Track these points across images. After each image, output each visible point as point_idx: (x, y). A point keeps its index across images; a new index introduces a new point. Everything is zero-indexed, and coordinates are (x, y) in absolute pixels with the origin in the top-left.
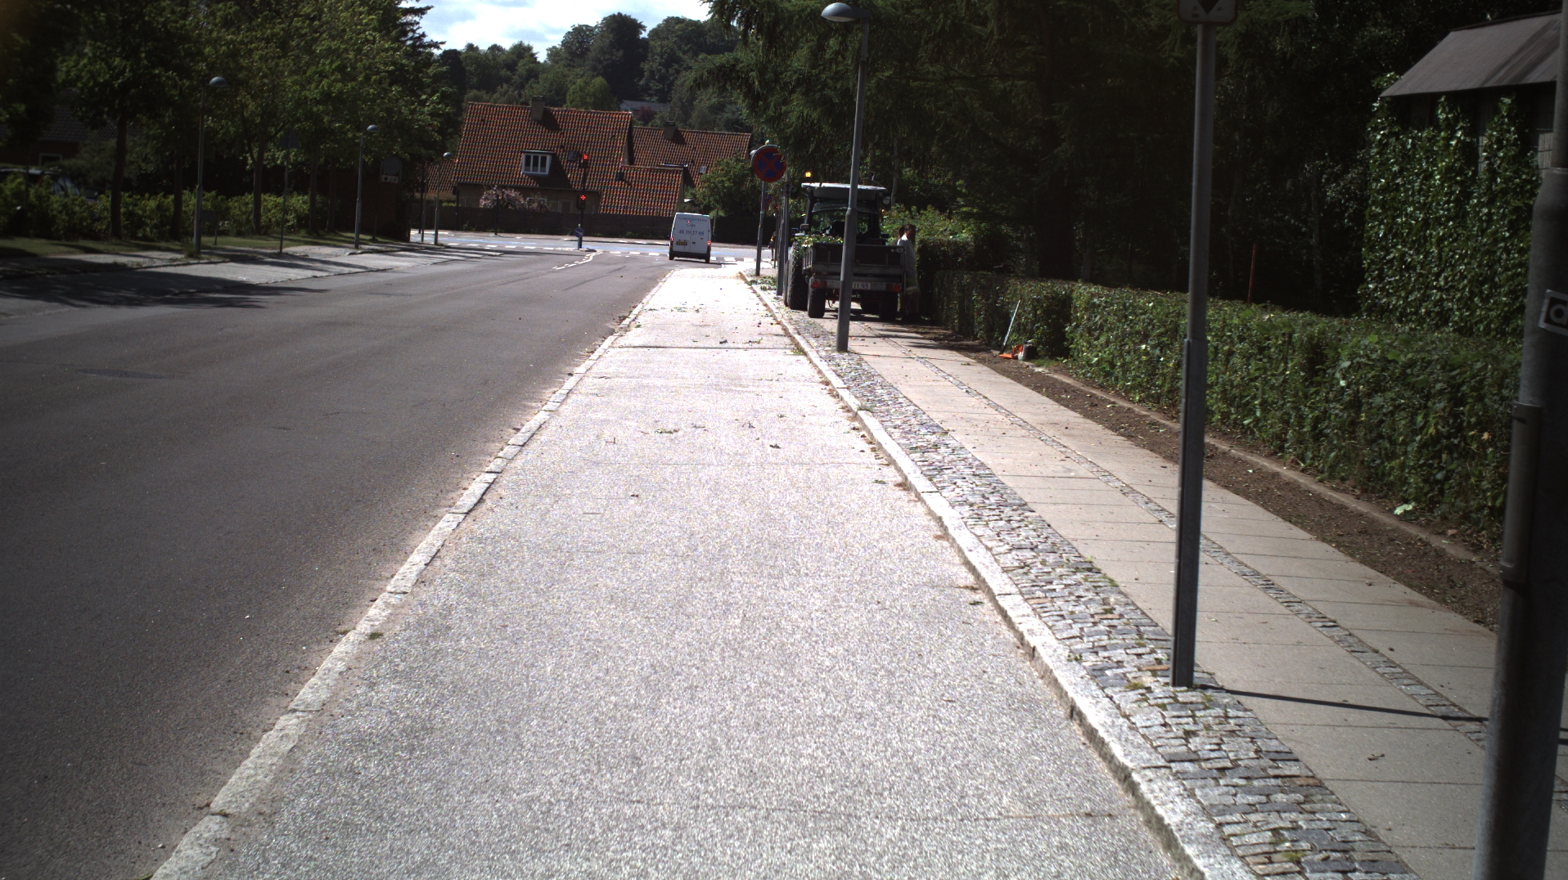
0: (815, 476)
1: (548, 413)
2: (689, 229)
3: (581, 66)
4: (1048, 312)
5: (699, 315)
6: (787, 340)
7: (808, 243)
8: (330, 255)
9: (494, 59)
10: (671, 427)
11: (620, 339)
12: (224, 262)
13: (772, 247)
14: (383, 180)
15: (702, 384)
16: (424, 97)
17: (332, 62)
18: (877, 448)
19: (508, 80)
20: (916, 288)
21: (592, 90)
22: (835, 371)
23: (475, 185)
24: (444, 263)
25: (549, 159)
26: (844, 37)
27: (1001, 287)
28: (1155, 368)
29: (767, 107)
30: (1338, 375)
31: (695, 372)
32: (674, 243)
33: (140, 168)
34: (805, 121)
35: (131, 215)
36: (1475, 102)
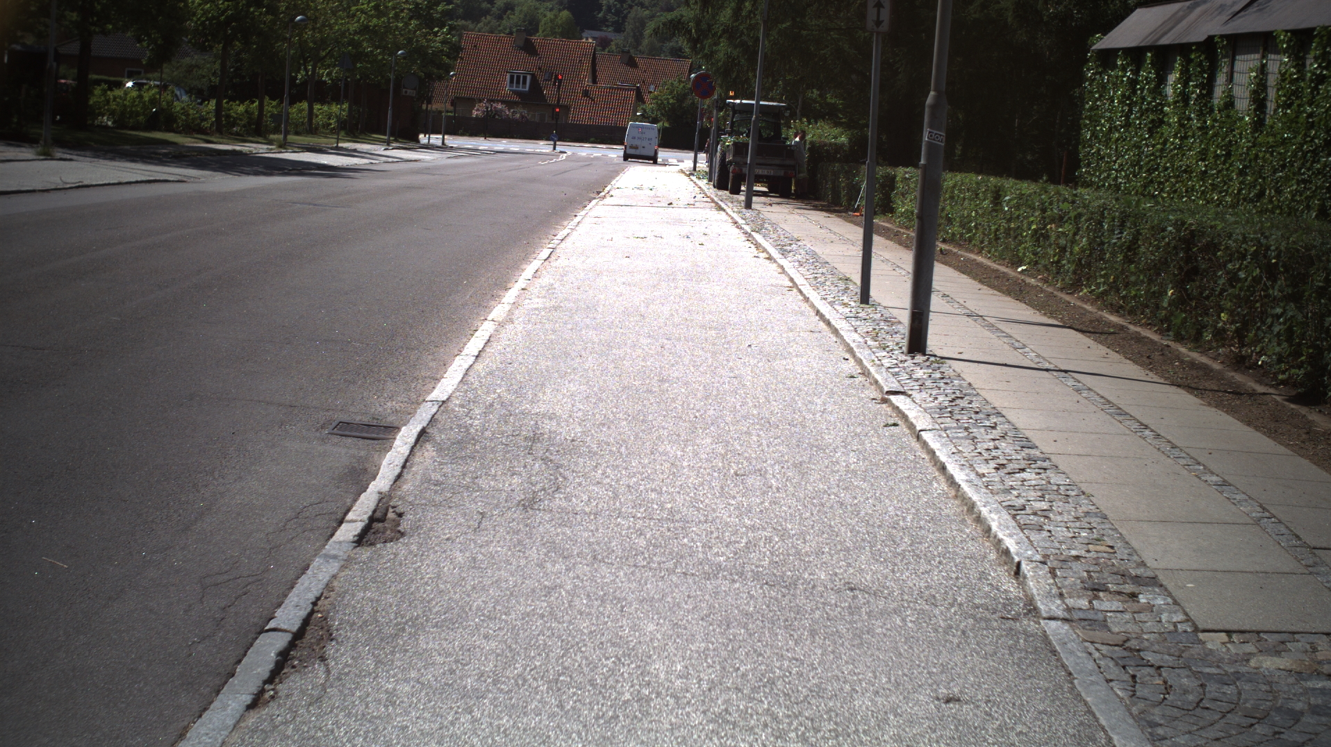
0: (722, 254)
2: (640, 135)
3: (550, 1)
4: (882, 186)
5: (652, 191)
6: (713, 204)
7: (730, 142)
8: (372, 150)
10: (643, 236)
11: (601, 202)
13: (704, 152)
14: (404, 94)
15: (658, 221)
16: (436, 29)
18: (758, 246)
20: (805, 174)
21: (560, 22)
22: (742, 217)
24: (456, 157)
25: (529, 78)
31: (653, 217)
32: (628, 147)
34: (729, 57)
35: (228, 116)
36: (1135, 55)
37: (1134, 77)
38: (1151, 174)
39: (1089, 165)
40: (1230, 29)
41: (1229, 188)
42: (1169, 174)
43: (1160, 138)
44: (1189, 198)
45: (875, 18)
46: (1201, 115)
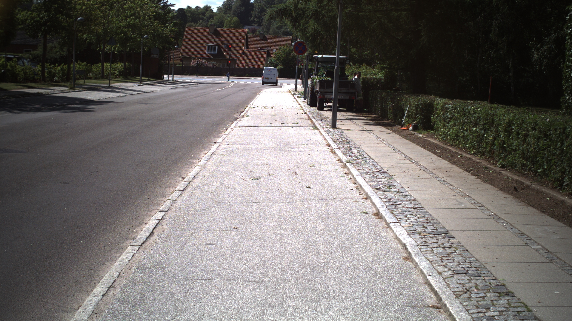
1: (200, 167)
2: (269, 73)
3: (229, 13)
4: (422, 110)
5: (273, 110)
6: (309, 122)
8: (129, 87)
9: (197, 11)
11: (239, 123)
12: (85, 91)
13: (301, 79)
14: (152, 57)
15: (273, 147)
16: (167, 25)
17: (131, 12)
19: (202, 19)
20: (361, 97)
21: (233, 22)
22: (332, 139)
23: (189, 58)
24: (175, 88)
25: (217, 48)
28: (482, 139)
29: (299, 25)
31: (270, 140)
32: (264, 79)
33: (61, 54)
34: (315, 30)
35: (50, 73)
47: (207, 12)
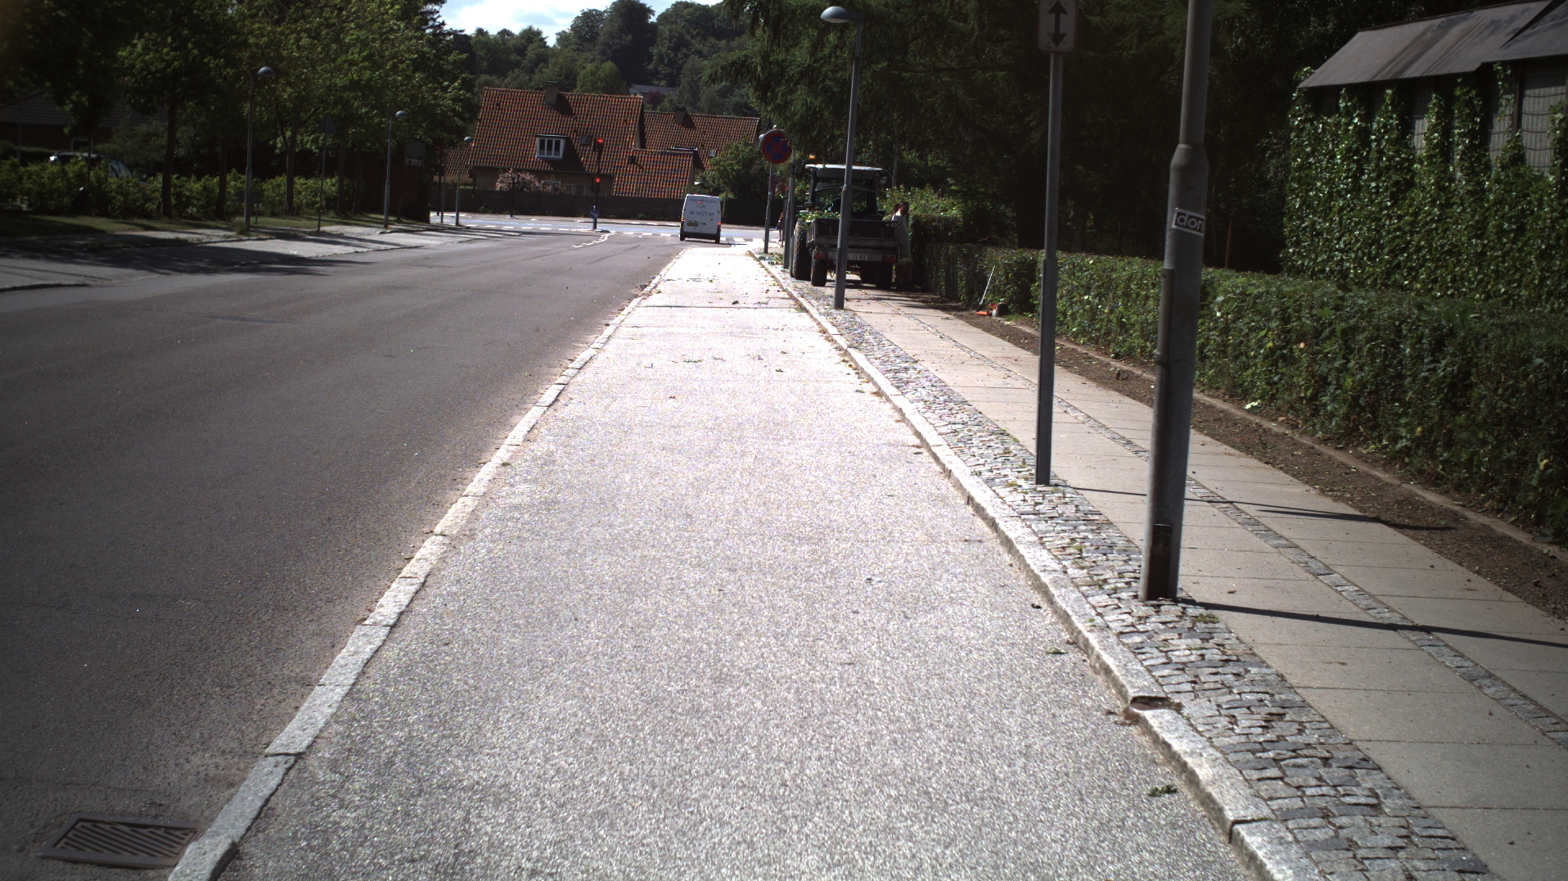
0: (810, 388)
1: (595, 350)
2: (699, 210)
3: (590, 50)
4: (1017, 275)
5: (713, 284)
6: (792, 302)
7: (811, 219)
8: (363, 234)
9: (504, 44)
10: (696, 359)
11: (644, 301)
12: (271, 239)
13: (779, 228)
14: (407, 164)
15: (718, 332)
16: (446, 83)
17: (361, 52)
18: (859, 371)
19: (517, 65)
20: (909, 259)
21: (602, 75)
22: (832, 323)
23: (491, 168)
24: (469, 241)
25: (563, 143)
26: (842, 32)
27: (980, 255)
28: (1095, 314)
29: (774, 97)
30: (1216, 309)
31: (712, 323)
32: (685, 224)
34: (808, 109)
35: (179, 195)
36: (1366, 94)
37: (1364, 125)
38: (1396, 256)
39: (1298, 243)
40: (1517, 52)
41: (1522, 276)
42: (1424, 256)
43: (1410, 205)
44: (1457, 289)
45: (1053, 31)
46: (1471, 173)
47: (531, 47)
